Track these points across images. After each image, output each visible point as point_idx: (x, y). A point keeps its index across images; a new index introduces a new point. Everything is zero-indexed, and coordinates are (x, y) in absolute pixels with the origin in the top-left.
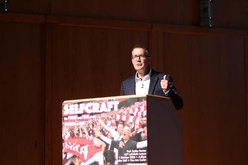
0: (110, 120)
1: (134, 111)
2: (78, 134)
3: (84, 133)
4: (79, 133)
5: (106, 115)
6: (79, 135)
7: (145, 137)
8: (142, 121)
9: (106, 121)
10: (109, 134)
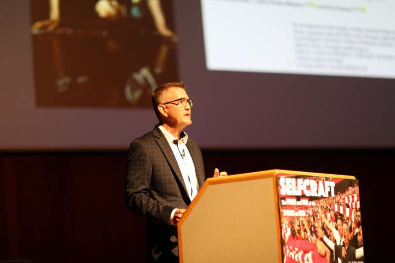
0: (330, 212)
1: (349, 201)
2: (299, 231)
3: (305, 231)
5: (324, 202)
7: (361, 242)
8: (357, 216)
9: (326, 212)
10: (331, 235)
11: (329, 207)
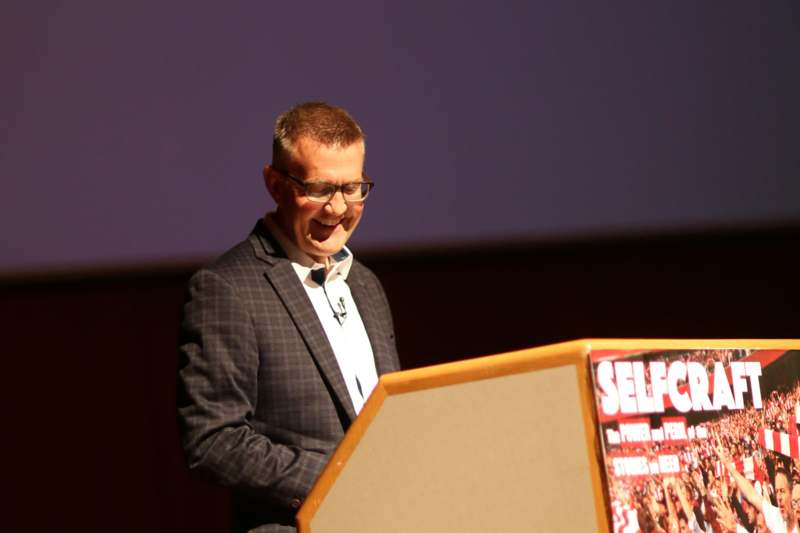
2: (663, 519)
3: (681, 515)
4: (667, 514)
5: (733, 424)
6: (667, 524)
9: (740, 455)
10: (759, 522)
11: (748, 439)
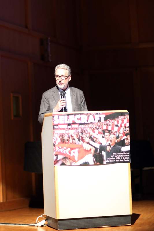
0: (98, 129)
3: (74, 139)
4: (69, 139)
5: (93, 125)
6: (69, 141)
8: (125, 130)
9: (94, 130)
